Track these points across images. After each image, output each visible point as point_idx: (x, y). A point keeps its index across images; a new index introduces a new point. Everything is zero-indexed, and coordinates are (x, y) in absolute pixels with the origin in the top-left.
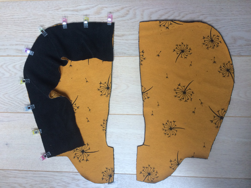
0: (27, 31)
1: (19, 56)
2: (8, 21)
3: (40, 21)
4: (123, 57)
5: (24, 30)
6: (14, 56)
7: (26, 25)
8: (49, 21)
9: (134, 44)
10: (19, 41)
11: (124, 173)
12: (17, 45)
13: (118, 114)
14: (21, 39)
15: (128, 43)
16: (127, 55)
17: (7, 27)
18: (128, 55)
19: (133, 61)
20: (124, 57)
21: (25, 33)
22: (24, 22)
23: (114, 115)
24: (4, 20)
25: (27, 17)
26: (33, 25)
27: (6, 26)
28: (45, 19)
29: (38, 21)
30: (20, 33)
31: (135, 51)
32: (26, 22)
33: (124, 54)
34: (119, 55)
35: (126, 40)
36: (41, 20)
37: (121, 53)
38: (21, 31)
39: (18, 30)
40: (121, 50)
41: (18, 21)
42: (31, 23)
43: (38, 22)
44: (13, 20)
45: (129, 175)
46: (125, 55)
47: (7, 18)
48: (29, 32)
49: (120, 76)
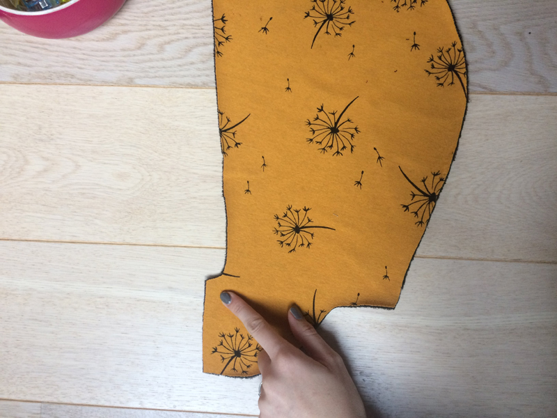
9: (97, 51)
11: (55, 401)
13: (48, 242)
15: (81, 50)
16: (79, 81)
18: (81, 80)
19: (94, 97)
20: (70, 87)
23: (36, 243)
31: (98, 70)
33: (69, 79)
34: (58, 81)
37: (62, 74)
40: (64, 66)
45: (69, 406)
46: (73, 80)
49: (58, 138)
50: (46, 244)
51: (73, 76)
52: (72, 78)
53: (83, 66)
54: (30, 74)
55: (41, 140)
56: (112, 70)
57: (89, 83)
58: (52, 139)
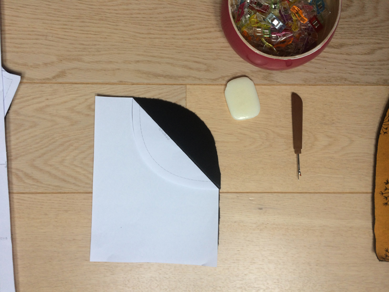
0: (158, 36)
1: (143, 84)
2: (118, 15)
3: (183, 16)
4: (341, 87)
5: (151, 34)
6: (133, 84)
7: (155, 23)
8: (200, 17)
9: (362, 62)
10: (142, 55)
12: (138, 62)
14: (145, 52)
15: (350, 61)
17: (117, 25)
19: (361, 94)
20: (344, 87)
21: (155, 38)
22: (151, 18)
23: (326, 194)
24: (109, 11)
25: (156, 8)
26: (169, 24)
27: (114, 24)
28: (192, 12)
29: (179, 16)
30: (143, 38)
31: (363, 75)
32: (156, 18)
34: (335, 83)
35: (347, 54)
36: (184, 14)
37: (339, 78)
38: (146, 36)
39: (140, 33)
40: (339, 73)
41: (138, 16)
42: (164, 21)
43: (178, 18)
44: (128, 12)
46: (346, 82)
47: (116, 8)
48: (161, 38)
49: (337, 122)
50: (333, 195)
51: (346, 80)
52: (345, 81)
53: (353, 72)
54: (315, 78)
55: (326, 124)
56: (372, 75)
57: (357, 83)
58: (333, 123)
